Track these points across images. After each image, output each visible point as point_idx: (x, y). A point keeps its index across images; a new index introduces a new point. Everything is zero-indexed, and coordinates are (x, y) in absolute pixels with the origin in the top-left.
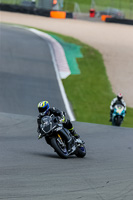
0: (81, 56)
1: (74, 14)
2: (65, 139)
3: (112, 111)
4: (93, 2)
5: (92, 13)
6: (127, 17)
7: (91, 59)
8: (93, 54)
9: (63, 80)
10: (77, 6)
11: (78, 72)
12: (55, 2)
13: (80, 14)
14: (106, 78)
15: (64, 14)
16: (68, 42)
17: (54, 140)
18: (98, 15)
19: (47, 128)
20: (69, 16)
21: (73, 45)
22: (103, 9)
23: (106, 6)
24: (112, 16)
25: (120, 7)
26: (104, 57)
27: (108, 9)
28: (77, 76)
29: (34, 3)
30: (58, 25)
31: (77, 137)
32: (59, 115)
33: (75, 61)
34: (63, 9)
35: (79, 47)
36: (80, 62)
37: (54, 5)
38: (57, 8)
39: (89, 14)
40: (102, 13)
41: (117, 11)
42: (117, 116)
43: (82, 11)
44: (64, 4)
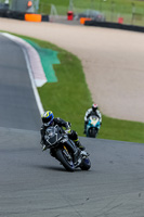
0: (58, 62)
1: (50, 17)
2: (71, 151)
3: (87, 123)
4: (71, 4)
5: (70, 16)
6: (108, 20)
7: (69, 66)
8: (71, 60)
9: (38, 89)
10: (53, 8)
11: (54, 79)
12: (30, 4)
13: (57, 17)
14: (86, 86)
15: (39, 17)
16: (44, 47)
17: (60, 152)
18: (76, 17)
19: (52, 139)
20: (45, 19)
21: (49, 50)
22: (82, 11)
23: (85, 7)
24: (91, 19)
25: (100, 9)
26: (84, 63)
27: (87, 12)
28: (54, 83)
29: (7, 5)
30: (33, 28)
31: (82, 149)
32: (65, 125)
33: (51, 67)
34: (38, 12)
35: (55, 53)
36: (57, 69)
37: (28, 7)
38: (32, 10)
39: (66, 17)
40: (81, 16)
41: (97, 13)
42: (92, 127)
43: (60, 14)
44: (40, 5)
